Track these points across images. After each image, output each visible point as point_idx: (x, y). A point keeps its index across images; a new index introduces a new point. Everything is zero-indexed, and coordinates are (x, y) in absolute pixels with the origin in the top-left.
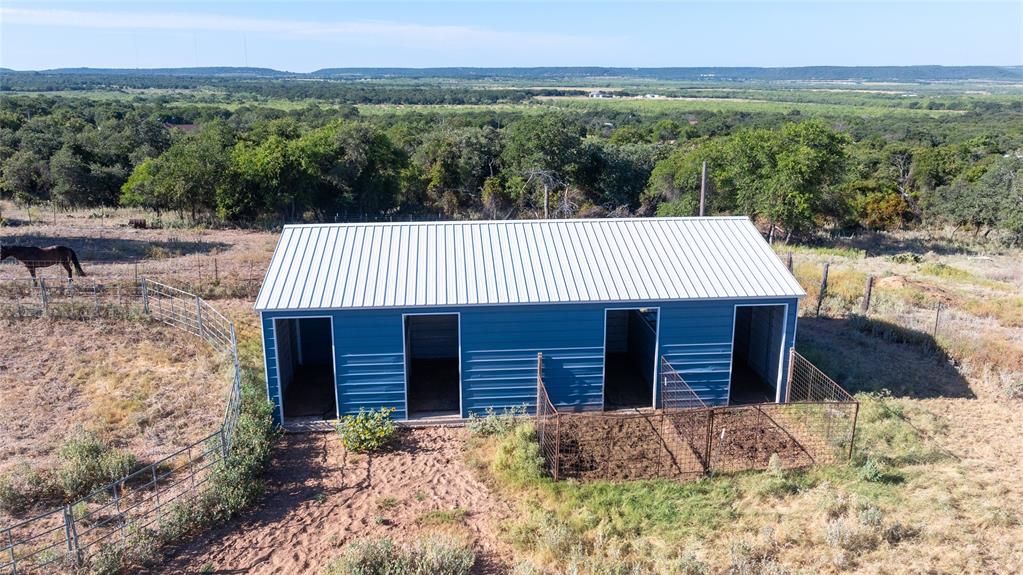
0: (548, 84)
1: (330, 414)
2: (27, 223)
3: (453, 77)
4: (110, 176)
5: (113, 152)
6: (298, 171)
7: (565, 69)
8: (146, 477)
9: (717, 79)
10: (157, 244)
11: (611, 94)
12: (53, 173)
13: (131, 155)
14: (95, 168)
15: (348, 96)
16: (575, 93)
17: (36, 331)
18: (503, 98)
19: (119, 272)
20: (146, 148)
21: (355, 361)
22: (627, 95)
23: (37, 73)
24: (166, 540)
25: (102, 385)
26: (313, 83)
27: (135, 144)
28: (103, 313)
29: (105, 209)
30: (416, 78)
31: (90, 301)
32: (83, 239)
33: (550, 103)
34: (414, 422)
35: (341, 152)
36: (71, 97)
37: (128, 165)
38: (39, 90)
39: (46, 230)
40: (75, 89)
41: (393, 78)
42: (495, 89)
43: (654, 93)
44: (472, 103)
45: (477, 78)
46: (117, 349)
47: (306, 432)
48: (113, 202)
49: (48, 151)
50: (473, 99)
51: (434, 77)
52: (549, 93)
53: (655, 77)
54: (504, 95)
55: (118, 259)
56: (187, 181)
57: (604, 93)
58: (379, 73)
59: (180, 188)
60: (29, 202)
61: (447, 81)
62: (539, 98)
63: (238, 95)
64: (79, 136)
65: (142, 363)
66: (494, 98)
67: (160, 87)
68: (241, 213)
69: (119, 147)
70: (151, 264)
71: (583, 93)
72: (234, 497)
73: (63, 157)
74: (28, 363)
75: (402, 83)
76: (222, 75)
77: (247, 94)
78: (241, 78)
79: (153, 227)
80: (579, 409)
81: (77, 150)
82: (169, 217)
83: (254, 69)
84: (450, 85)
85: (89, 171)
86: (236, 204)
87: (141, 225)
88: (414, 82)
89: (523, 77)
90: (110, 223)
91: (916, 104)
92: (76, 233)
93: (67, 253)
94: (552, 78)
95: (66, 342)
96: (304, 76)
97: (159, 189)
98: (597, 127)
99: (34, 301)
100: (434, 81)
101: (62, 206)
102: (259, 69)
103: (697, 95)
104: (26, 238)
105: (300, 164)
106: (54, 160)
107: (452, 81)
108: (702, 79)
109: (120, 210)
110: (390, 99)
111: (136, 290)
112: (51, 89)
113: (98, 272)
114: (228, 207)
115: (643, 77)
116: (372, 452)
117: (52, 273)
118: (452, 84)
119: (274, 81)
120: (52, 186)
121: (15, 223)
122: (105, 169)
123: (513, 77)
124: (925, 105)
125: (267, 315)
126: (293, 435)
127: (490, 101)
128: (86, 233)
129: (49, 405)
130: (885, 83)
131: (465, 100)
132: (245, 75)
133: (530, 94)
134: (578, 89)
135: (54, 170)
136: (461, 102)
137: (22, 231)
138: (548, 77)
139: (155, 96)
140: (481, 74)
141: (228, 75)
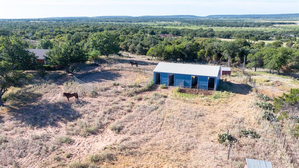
0: (282, 20)
1: (160, 84)
2: (132, 58)
3: (249, 18)
4: (146, 50)
5: (147, 45)
6: (176, 51)
7: (291, 15)
8: (140, 87)
10: (150, 63)
12: (137, 49)
13: (150, 46)
14: (144, 48)
15: (214, 24)
16: (291, 23)
17: (132, 73)
18: (263, 25)
19: (143, 67)
20: (153, 44)
21: (163, 78)
23: (137, 17)
24: (141, 91)
25: (138, 79)
26: (205, 20)
27: (151, 44)
28: (139, 71)
29: (144, 56)
30: (237, 18)
31: (139, 70)
32: (139, 61)
33: (279, 27)
34: (169, 87)
35: (185, 48)
36: (143, 24)
37: (149, 48)
38: (137, 22)
39: (134, 59)
40: (145, 22)
41: (230, 18)
42: (262, 22)
44: (252, 27)
45: (257, 18)
46: (140, 76)
47: (157, 86)
48: (145, 55)
49: (136, 44)
50: (252, 26)
51: (243, 18)
52: (281, 24)
54: (264, 24)
55: (144, 65)
56: (157, 52)
58: (225, 16)
59: (155, 53)
60: (132, 53)
61: (247, 19)
62: (275, 25)
63: (184, 24)
64: (142, 42)
65: (143, 77)
66: (259, 25)
67: (165, 21)
68: (166, 58)
69: (148, 44)
70: (148, 66)
71: (293, 23)
72: (147, 88)
73: (139, 45)
74: (131, 76)
75: (232, 20)
76: (181, 17)
77: (186, 24)
78: (185, 18)
79: (151, 60)
80: (188, 88)
81: (141, 44)
82: (154, 58)
83: (190, 16)
84: (247, 20)
85: (142, 48)
86: (165, 57)
87: (149, 59)
88: (235, 19)
89: (274, 18)
90: (144, 58)
92: (139, 60)
93: (136, 63)
94: (285, 18)
95: (135, 74)
96: (204, 17)
97: (152, 53)
98: (287, 37)
99: (132, 69)
100: (242, 19)
101: (137, 54)
102: (191, 16)
104: (132, 60)
105: (177, 50)
106: (137, 46)
107: (249, 19)
109: (147, 56)
110: (226, 25)
111: (144, 69)
112: (140, 22)
113: (140, 66)
114: (164, 57)
116: (163, 88)
117: (135, 66)
118: (249, 20)
119: (195, 19)
120: (136, 51)
121: (130, 58)
122: (145, 48)
123: (270, 18)
125: (154, 72)
126: (156, 86)
127: (258, 26)
128: (140, 60)
129: (133, 80)
131: (249, 26)
132: (187, 17)
133: (274, 23)
134: (292, 22)
135: (137, 48)
136: (248, 26)
137: (131, 59)
138: (283, 18)
139: (163, 24)
140: (259, 17)
141: (183, 17)
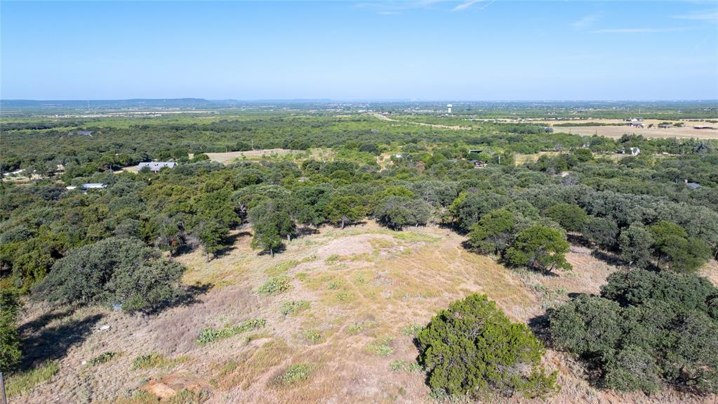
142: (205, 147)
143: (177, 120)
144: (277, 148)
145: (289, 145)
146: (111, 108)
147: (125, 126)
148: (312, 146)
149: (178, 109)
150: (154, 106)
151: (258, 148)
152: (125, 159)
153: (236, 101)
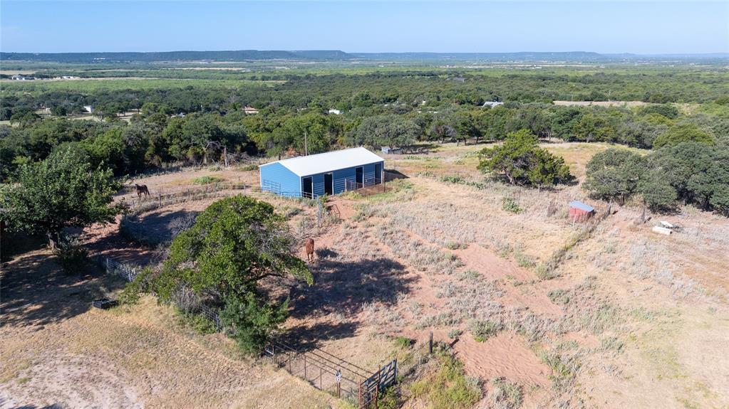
9: (108, 61)
11: (32, 77)
21: (317, 185)
22: (47, 77)
43: (68, 75)
53: (56, 61)
57: (25, 76)
71: (5, 76)
91: (254, 77)
103: (103, 75)
108: (96, 61)
115: (46, 61)
124: (259, 78)
130: (226, 62)
142: (557, 95)
143: (553, 73)
144: (637, 100)
145: (651, 98)
146: (498, 61)
147: (499, 75)
148: (680, 100)
149: (563, 62)
150: (540, 59)
151: (614, 99)
152: (476, 99)
153: (633, 55)
